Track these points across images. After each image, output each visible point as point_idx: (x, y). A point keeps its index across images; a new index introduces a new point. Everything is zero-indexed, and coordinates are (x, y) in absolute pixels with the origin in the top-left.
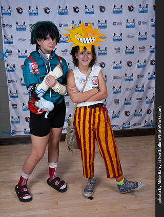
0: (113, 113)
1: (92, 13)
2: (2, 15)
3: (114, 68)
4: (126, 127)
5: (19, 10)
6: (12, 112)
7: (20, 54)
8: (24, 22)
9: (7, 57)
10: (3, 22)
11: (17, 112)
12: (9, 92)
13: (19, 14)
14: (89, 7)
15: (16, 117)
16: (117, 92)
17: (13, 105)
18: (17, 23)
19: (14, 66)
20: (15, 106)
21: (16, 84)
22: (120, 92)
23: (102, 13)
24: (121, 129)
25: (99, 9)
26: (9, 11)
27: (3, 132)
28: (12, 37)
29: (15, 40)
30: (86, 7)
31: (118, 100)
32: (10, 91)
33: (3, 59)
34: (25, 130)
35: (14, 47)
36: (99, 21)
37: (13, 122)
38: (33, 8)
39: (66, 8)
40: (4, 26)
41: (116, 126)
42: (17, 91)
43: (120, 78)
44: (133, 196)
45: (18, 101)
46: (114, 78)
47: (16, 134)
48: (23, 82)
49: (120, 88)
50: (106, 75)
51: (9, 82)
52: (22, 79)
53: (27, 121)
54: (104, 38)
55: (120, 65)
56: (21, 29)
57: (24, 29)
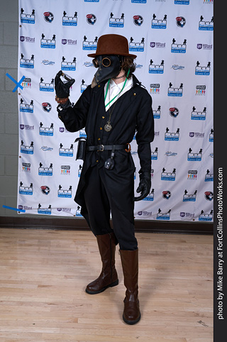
0: (186, 192)
1: (164, 27)
2: (22, 22)
3: (193, 118)
4: (206, 219)
5: (48, 17)
6: (22, 176)
7: (43, 85)
8: (54, 36)
9: (22, 88)
10: (21, 34)
11: (29, 177)
12: (20, 143)
13: (48, 23)
14: (160, 17)
15: (26, 184)
16: (195, 159)
17: (24, 164)
18: (43, 36)
19: (32, 103)
20: (27, 166)
21: (32, 131)
22: (200, 159)
23: (180, 28)
24: (197, 220)
25: (175, 21)
26: (33, 17)
27: (5, 207)
28: (33, 58)
29: (37, 63)
30: (154, 16)
31: (196, 172)
32: (22, 142)
33: (15, 91)
34: (40, 206)
35: (34, 73)
36: (174, 41)
37: (21, 192)
38: (71, 14)
39: (123, 16)
40: (22, 39)
41: (188, 214)
42: (32, 142)
43: (202, 135)
44: (201, 325)
45: (33, 160)
46: (192, 135)
47: (24, 211)
48: (42, 129)
49: (201, 151)
50: (178, 129)
51: (22, 127)
52: (41, 124)
53: (44, 191)
54: (181, 68)
55: (204, 114)
56: (48, 45)
57: (53, 46)
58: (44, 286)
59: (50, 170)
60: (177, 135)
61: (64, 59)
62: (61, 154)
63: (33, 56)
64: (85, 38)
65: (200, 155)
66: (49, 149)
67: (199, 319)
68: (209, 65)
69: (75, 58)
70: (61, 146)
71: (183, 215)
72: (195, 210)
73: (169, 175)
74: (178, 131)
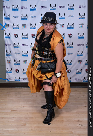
0: (77, 70)
2: (4, 0)
3: (79, 38)
4: (86, 81)
6: (7, 65)
7: (14, 26)
8: (18, 5)
9: (5, 28)
10: (4, 5)
11: (10, 66)
15: (9, 69)
16: (80, 55)
17: (8, 61)
18: (13, 6)
19: (10, 34)
20: (9, 61)
21: (10, 46)
22: (82, 55)
24: (82, 82)
27: (1, 79)
28: (9, 15)
29: (11, 17)
31: (81, 61)
32: (7, 51)
33: (3, 29)
34: (15, 78)
35: (10, 22)
36: (69, 5)
37: (7, 72)
40: (4, 7)
41: (79, 79)
42: (11, 51)
43: (83, 45)
44: (80, 125)
45: (11, 58)
46: (79, 45)
47: (9, 80)
48: (15, 45)
49: (83, 52)
50: (73, 43)
51: (6, 45)
52: (14, 43)
53: (17, 72)
54: (72, 16)
55: (83, 36)
56: (15, 9)
57: (18, 10)
58: (13, 111)
59: (19, 62)
60: (72, 45)
61: (22, 15)
62: (23, 56)
63: (9, 14)
64: (31, 6)
65: (82, 54)
66: (18, 54)
67: (79, 123)
68: (85, 14)
69: (27, 15)
70: (23, 52)
71: (76, 79)
72: (81, 77)
73: (70, 63)
74: (72, 44)
